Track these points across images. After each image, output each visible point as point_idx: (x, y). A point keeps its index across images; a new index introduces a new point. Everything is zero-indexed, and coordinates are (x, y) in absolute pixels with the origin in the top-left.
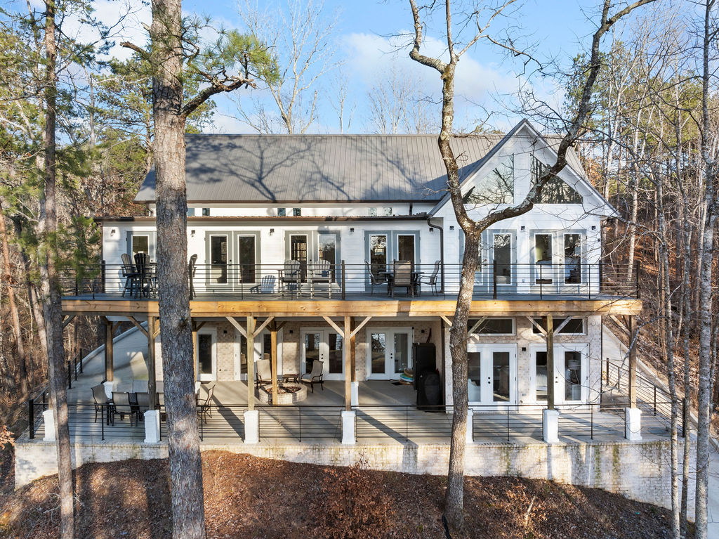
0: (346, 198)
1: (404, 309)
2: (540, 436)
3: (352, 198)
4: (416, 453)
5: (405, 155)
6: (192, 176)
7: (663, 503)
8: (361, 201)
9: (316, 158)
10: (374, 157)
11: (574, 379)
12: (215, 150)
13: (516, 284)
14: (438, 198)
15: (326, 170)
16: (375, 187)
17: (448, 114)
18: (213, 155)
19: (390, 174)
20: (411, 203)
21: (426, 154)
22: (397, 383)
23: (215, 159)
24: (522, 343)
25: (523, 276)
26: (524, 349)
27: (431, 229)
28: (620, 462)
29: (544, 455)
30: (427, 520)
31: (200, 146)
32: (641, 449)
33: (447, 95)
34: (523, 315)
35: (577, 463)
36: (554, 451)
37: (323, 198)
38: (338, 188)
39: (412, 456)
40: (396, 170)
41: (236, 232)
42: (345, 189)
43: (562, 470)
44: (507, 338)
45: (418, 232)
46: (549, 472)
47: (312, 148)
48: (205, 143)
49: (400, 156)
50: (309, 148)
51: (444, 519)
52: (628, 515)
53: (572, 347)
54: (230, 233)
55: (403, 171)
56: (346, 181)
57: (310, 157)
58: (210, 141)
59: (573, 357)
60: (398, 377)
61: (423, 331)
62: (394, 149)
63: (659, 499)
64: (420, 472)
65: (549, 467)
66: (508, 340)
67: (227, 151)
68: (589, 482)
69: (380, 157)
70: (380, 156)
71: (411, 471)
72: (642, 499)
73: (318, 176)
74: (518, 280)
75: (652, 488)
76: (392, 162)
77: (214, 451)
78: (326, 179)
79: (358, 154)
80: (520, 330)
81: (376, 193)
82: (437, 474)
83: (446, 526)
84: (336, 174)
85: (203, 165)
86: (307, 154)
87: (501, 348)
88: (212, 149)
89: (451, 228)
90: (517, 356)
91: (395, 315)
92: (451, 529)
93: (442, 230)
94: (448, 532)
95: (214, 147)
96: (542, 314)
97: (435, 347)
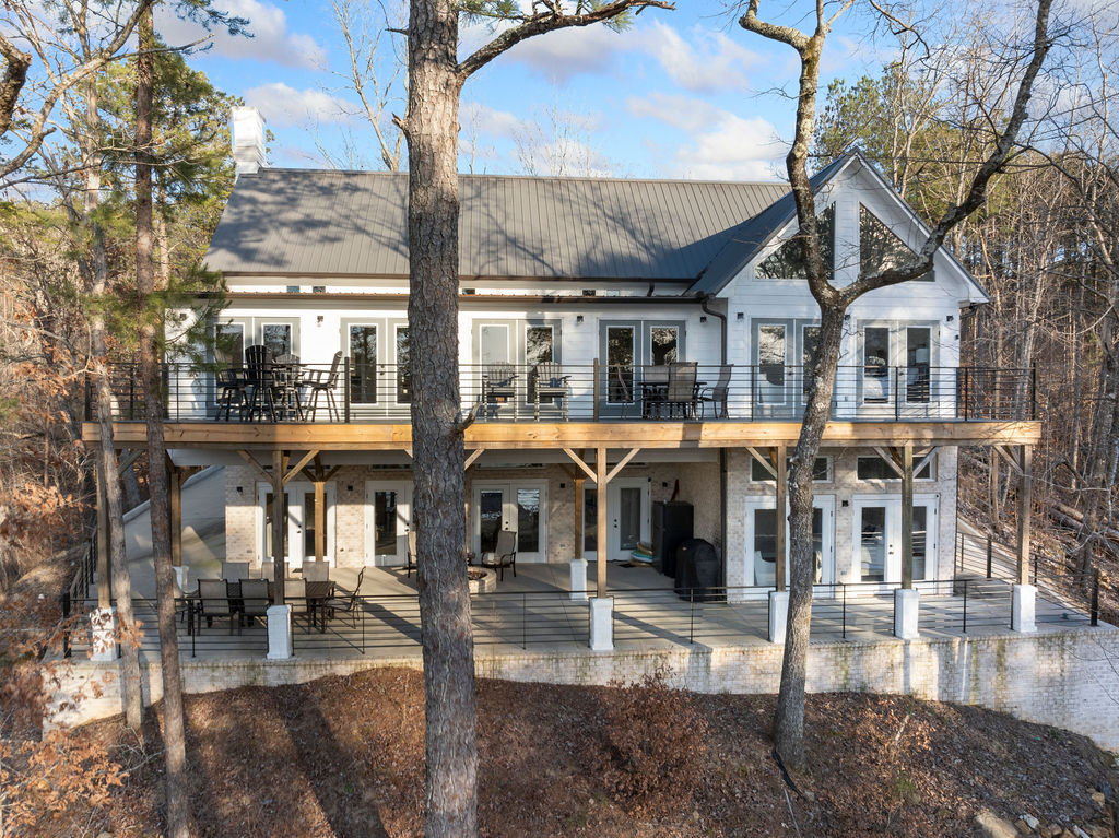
0: (549, 273)
1: (692, 436)
2: (892, 630)
3: (559, 274)
4: (708, 661)
5: (632, 208)
6: (292, 232)
7: (1065, 724)
8: (575, 279)
9: (492, 209)
10: (584, 210)
12: (324, 194)
14: (694, 276)
15: (511, 228)
16: (592, 256)
17: (809, 117)
18: (323, 202)
19: (613, 237)
20: (652, 282)
21: (663, 207)
22: (627, 565)
23: (328, 208)
24: (844, 494)
25: (846, 391)
26: (845, 503)
27: (703, 319)
28: (1007, 664)
29: (898, 656)
30: (750, 758)
31: (299, 187)
32: (1036, 644)
33: (808, 85)
34: (870, 444)
35: (946, 667)
36: (912, 649)
37: (513, 272)
38: (535, 257)
39: (702, 665)
40: (621, 231)
42: (546, 258)
43: (923, 676)
44: (819, 487)
46: (906, 683)
47: (484, 194)
48: (307, 182)
49: (625, 210)
50: (479, 195)
51: (776, 755)
52: (1027, 741)
54: (381, 321)
55: (632, 233)
56: (545, 246)
57: (484, 209)
58: (315, 179)
59: (914, 515)
60: (626, 555)
61: (665, 485)
62: (614, 199)
63: (1060, 719)
64: (715, 690)
65: (906, 676)
66: (821, 490)
67: (345, 196)
68: (965, 697)
69: (594, 210)
70: (592, 209)
71: (698, 687)
72: (1036, 719)
73: (501, 238)
74: (839, 398)
75: (1051, 703)
76: (613, 219)
78: (513, 242)
79: (558, 205)
80: (840, 473)
81: (596, 265)
82: (740, 692)
83: (781, 765)
84: (528, 235)
85: (308, 216)
86: (476, 203)
88: (318, 192)
89: (740, 315)
90: (834, 514)
91: (677, 445)
92: (789, 770)
93: (724, 319)
94: (786, 776)
95: (322, 189)
96: (896, 444)
97: (691, 508)
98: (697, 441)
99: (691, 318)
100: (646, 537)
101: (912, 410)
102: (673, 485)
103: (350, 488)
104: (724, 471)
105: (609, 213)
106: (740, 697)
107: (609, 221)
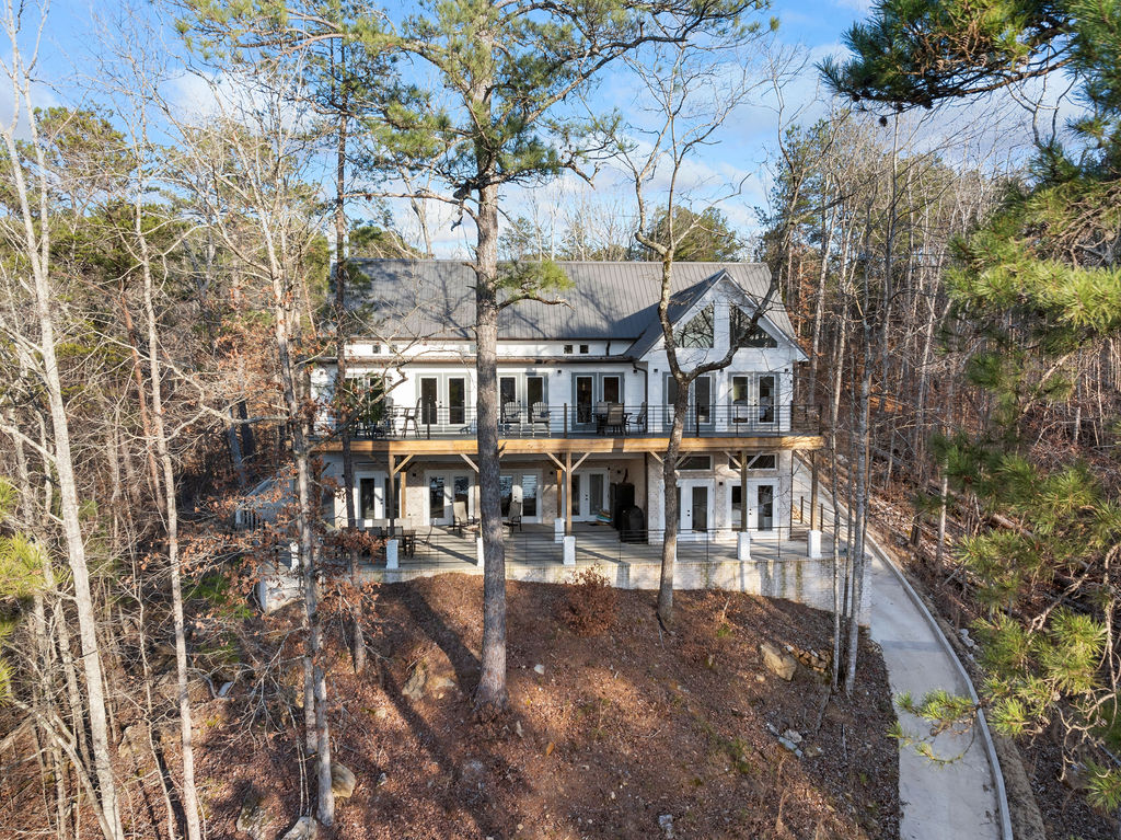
0: (542, 336)
1: (619, 446)
2: (734, 555)
3: (548, 336)
4: (628, 571)
5: (599, 287)
8: (557, 339)
11: (766, 512)
12: (391, 280)
13: (714, 423)
14: (637, 336)
16: (571, 324)
18: (390, 286)
19: (585, 310)
20: (608, 341)
21: (620, 286)
22: (594, 524)
23: (394, 291)
24: (719, 478)
25: (721, 416)
26: (721, 484)
27: (635, 371)
28: (802, 576)
29: (737, 572)
30: (644, 616)
31: (374, 274)
32: (820, 564)
34: (720, 450)
35: (766, 577)
36: (747, 568)
37: (518, 336)
38: (532, 325)
39: (625, 573)
40: (591, 305)
41: (446, 375)
42: (540, 326)
43: (753, 584)
44: (704, 474)
45: (622, 374)
46: (742, 586)
49: (594, 289)
51: (657, 615)
52: (807, 617)
53: (765, 482)
54: (440, 375)
55: (597, 306)
56: (540, 317)
58: (384, 268)
59: (765, 491)
60: (593, 518)
61: (619, 472)
62: (587, 280)
64: (632, 587)
65: (742, 581)
66: (706, 476)
67: (405, 280)
68: (776, 594)
71: (624, 586)
72: (820, 608)
73: (509, 312)
74: (717, 420)
76: (586, 296)
77: (451, 574)
78: (518, 314)
80: (717, 467)
81: (573, 331)
83: (659, 619)
87: (700, 483)
88: (387, 278)
89: (656, 370)
90: (715, 490)
91: (610, 451)
92: (663, 621)
93: (646, 373)
94: (661, 624)
95: (389, 275)
96: (737, 449)
97: (633, 487)
98: (622, 449)
99: (628, 371)
100: (606, 506)
101: (761, 427)
102: (624, 471)
103: (414, 475)
104: (646, 464)
105: (583, 291)
106: (646, 591)
107: (583, 298)
